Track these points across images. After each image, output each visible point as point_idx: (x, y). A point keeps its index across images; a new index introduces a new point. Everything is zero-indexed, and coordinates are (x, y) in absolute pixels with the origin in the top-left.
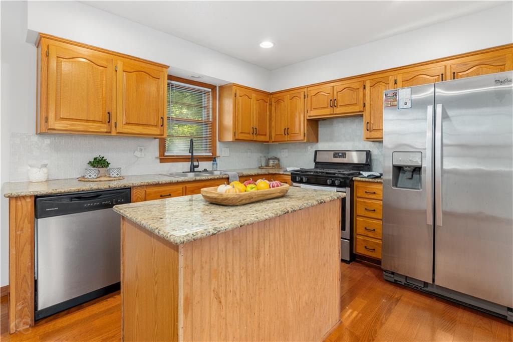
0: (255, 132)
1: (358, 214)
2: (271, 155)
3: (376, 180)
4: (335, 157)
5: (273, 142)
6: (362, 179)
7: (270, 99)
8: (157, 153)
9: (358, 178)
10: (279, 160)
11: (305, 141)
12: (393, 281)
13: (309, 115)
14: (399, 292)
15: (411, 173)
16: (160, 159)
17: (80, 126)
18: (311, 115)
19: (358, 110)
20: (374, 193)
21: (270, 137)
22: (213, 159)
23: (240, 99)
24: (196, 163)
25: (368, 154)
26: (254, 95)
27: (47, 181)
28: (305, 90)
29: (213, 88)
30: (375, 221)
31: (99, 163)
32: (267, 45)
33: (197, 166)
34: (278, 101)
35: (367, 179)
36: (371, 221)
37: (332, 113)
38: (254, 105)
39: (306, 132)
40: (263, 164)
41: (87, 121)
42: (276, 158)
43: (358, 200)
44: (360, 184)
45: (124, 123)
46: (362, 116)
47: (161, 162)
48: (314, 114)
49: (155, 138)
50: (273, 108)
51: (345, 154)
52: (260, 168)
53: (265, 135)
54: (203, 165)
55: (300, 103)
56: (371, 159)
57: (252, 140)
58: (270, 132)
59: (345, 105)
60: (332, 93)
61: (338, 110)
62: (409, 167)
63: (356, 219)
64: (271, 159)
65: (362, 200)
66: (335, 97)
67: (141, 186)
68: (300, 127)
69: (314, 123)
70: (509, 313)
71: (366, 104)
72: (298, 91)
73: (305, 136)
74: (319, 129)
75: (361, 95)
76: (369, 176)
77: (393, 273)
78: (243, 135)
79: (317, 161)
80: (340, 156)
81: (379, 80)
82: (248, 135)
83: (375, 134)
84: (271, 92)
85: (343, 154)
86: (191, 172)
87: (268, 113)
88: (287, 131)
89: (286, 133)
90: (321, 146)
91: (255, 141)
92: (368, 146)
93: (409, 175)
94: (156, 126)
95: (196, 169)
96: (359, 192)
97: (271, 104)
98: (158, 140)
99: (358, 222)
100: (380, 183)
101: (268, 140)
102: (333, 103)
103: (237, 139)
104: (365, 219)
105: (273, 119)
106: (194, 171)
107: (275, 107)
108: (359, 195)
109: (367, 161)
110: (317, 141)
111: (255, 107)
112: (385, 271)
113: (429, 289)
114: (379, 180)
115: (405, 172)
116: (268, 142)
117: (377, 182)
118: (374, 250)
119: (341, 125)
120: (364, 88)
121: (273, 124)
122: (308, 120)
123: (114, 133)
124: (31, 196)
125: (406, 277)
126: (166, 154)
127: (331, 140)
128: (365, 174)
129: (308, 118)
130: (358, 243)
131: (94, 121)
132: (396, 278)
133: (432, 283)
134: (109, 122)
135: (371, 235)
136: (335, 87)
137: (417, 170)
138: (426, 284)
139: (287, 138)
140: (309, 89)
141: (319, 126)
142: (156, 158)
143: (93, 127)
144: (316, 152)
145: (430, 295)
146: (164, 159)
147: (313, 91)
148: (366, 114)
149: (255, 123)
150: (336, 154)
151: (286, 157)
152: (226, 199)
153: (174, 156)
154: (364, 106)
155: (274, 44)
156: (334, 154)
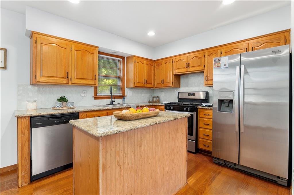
0: (146, 82)
1: (200, 127)
2: (155, 95)
3: (210, 108)
4: (189, 95)
5: (156, 87)
6: (202, 107)
7: (154, 64)
8: (93, 94)
9: (200, 107)
10: (159, 97)
11: (173, 87)
12: (218, 163)
13: (175, 72)
14: (220, 169)
15: (228, 104)
16: (95, 97)
17: (53, 80)
18: (176, 72)
19: (201, 69)
20: (209, 115)
21: (154, 85)
22: (123, 97)
23: (137, 64)
24: (113, 100)
25: (207, 93)
26: (145, 62)
27: (36, 109)
28: (173, 58)
29: (123, 58)
30: (209, 131)
31: (63, 100)
33: (114, 101)
34: (158, 65)
35: (205, 107)
36: (207, 130)
37: (187, 71)
38: (145, 67)
39: (173, 82)
40: (151, 100)
41: (56, 77)
42: (157, 96)
43: (200, 119)
44: (201, 110)
45: (75, 78)
46: (203, 72)
47: (95, 99)
48: (178, 72)
49: (92, 86)
50: (156, 69)
51: (194, 94)
52: (148, 102)
53: (151, 84)
54: (117, 101)
55: (170, 65)
56: (208, 97)
57: (144, 87)
58: (154, 82)
59: (194, 67)
60: (187, 60)
61: (191, 69)
62: (227, 100)
63: (199, 130)
64: (155, 97)
65: (202, 119)
66: (189, 62)
67: (84, 112)
68: (171, 79)
69: (178, 77)
70: (279, 179)
71: (206, 66)
72: (169, 59)
73: (173, 84)
74: (181, 80)
75: (203, 61)
76: (206, 106)
77: (218, 159)
78: (139, 84)
79: (179, 98)
80: (192, 95)
81: (213, 52)
82: (142, 84)
83: (209, 83)
84: (155, 59)
85: (193, 94)
86: (111, 104)
87: (153, 72)
88: (163, 82)
89: (163, 83)
90: (182, 89)
91: (146, 87)
92: (207, 89)
93: (227, 104)
94: (92, 79)
95: (114, 103)
96: (201, 115)
97: (154, 67)
98: (93, 87)
99: (200, 131)
100: (212, 109)
101: (153, 86)
102: (188, 66)
103: (136, 86)
104: (204, 129)
105: (156, 75)
106: (112, 104)
107: (157, 68)
108: (201, 116)
109: (206, 98)
110: (180, 87)
111: (146, 68)
112: (214, 158)
113: (237, 167)
114: (211, 108)
115: (224, 103)
116: (153, 88)
117: (210, 109)
118: (208, 146)
119: (192, 78)
120: (205, 57)
121: (156, 77)
122: (174, 75)
123: (70, 84)
124: (28, 117)
125: (225, 161)
126: (98, 95)
127: (187, 86)
128: (204, 104)
129: (175, 74)
130: (200, 143)
131: (60, 77)
132: (220, 161)
133: (238, 163)
134: (67, 78)
135: (207, 138)
136: (189, 57)
137: (231, 102)
138: (235, 164)
139: (163, 85)
140: (175, 58)
141: (181, 78)
142: (93, 97)
143: (59, 80)
144: (179, 93)
145: (237, 170)
146: (96, 97)
147: (177, 59)
148: (205, 71)
149: (145, 77)
150: (190, 94)
151: (163, 96)
152: (125, 117)
153: (102, 96)
154: (204, 67)
155: (155, 33)
156: (189, 94)
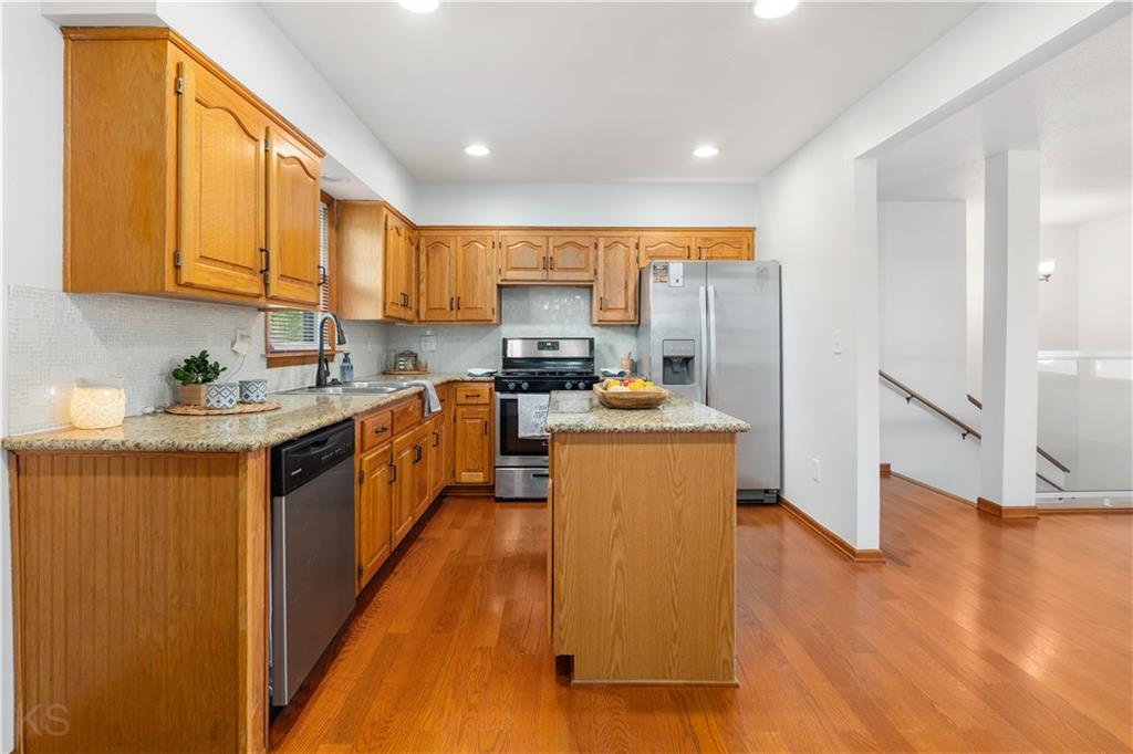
0: (405, 302)
2: (401, 347)
4: (540, 348)
5: (419, 322)
7: (416, 238)
8: (261, 346)
10: (417, 357)
11: (496, 322)
13: (501, 277)
17: (226, 279)
18: (508, 278)
19: (587, 279)
21: (418, 312)
25: (592, 343)
26: (403, 229)
28: (494, 233)
29: (331, 202)
32: (477, 150)
34: (435, 246)
37: (545, 278)
38: (403, 249)
39: (496, 307)
42: (412, 353)
46: (591, 287)
48: (512, 277)
50: (423, 258)
51: (557, 344)
52: (384, 373)
53: (411, 308)
55: (484, 254)
57: (400, 319)
58: (418, 303)
59: (568, 269)
60: (544, 247)
61: (556, 276)
64: (402, 355)
66: (551, 254)
68: (486, 297)
69: (499, 292)
71: (599, 272)
72: (481, 233)
73: (493, 313)
75: (592, 259)
78: (395, 308)
79: (508, 356)
80: (548, 348)
81: (617, 239)
83: (610, 315)
85: (553, 344)
88: (456, 304)
89: (455, 307)
90: (513, 332)
91: (404, 320)
94: (312, 284)
97: (417, 249)
101: (414, 318)
102: (548, 264)
103: (388, 317)
105: (423, 277)
107: (427, 255)
109: (590, 354)
110: (501, 322)
111: (403, 252)
115: (671, 365)
116: (410, 322)
119: (542, 297)
120: (596, 247)
121: (423, 286)
122: (498, 286)
123: (263, 299)
126: (273, 347)
127: (526, 320)
129: (500, 283)
136: (551, 239)
139: (456, 315)
140: (501, 233)
141: (505, 298)
142: (262, 356)
144: (504, 341)
146: (271, 359)
147: (510, 238)
148: (598, 286)
149: (402, 283)
150: (542, 344)
151: (432, 351)
154: (595, 274)
155: (491, 150)
156: (539, 343)
